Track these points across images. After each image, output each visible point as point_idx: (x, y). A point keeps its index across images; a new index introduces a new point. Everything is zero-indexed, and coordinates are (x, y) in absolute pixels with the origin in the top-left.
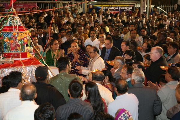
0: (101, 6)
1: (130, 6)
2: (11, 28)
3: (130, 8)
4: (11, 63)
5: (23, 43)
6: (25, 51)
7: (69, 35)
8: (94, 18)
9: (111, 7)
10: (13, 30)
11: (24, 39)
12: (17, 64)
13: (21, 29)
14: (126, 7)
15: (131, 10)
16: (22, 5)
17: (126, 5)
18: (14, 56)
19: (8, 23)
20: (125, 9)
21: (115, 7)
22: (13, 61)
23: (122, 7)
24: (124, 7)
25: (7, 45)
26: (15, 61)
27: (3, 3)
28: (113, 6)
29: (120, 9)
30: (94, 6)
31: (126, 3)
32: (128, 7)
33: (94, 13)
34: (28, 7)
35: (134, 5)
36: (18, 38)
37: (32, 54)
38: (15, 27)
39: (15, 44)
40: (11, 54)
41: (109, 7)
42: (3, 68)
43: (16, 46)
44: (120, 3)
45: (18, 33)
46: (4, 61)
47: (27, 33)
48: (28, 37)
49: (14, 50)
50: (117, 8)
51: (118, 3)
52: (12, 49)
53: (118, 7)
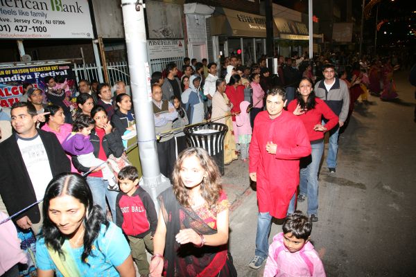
1: (61, 68)
3: (62, 73)
9: (11, 75)
14: (51, 71)
17: (51, 66)
21: (21, 74)
23: (41, 72)
24: (48, 72)
28: (14, 72)
29: (36, 77)
31: (50, 63)
32: (56, 71)
41: (3, 77)
44: (32, 64)
50: (30, 77)
51: (29, 65)
53: (32, 74)
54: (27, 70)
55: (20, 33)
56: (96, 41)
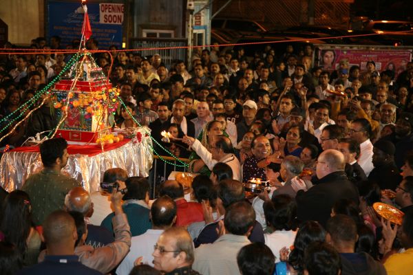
5: (86, 113)
6: (92, 130)
11: (87, 107)
16: (376, 56)
18: (73, 137)
27: (333, 51)
34: (388, 59)
36: (75, 104)
39: (75, 115)
40: (68, 132)
43: (77, 119)
45: (77, 95)
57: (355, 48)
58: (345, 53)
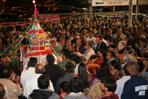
0: (102, 15)
1: (123, 14)
2: (34, 31)
3: (123, 16)
4: (34, 53)
5: (42, 40)
6: (43, 46)
7: (75, 35)
8: (96, 24)
9: (110, 16)
10: (36, 33)
11: (42, 38)
12: (38, 54)
13: (40, 32)
14: (120, 15)
15: (124, 17)
17: (120, 14)
18: (37, 49)
19: (33, 28)
20: (119, 17)
21: (112, 16)
22: (35, 52)
23: (117, 15)
24: (119, 15)
25: (32, 42)
26: (37, 52)
28: (111, 15)
30: (97, 15)
31: (120, 13)
32: (121, 15)
33: (97, 20)
35: (126, 14)
36: (39, 38)
37: (49, 48)
38: (37, 31)
39: (37, 42)
40: (35, 48)
41: (108, 16)
42: (28, 56)
43: (38, 43)
44: (116, 13)
45: (38, 35)
46: (30, 52)
47: (44, 35)
48: (45, 37)
49: (37, 45)
50: (114, 16)
51: (115, 13)
52: (35, 44)
53: (115, 16)
54: (114, 15)
55: (115, 4)
56: (137, 6)
57: (44, 15)
58: (41, 17)
